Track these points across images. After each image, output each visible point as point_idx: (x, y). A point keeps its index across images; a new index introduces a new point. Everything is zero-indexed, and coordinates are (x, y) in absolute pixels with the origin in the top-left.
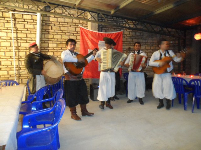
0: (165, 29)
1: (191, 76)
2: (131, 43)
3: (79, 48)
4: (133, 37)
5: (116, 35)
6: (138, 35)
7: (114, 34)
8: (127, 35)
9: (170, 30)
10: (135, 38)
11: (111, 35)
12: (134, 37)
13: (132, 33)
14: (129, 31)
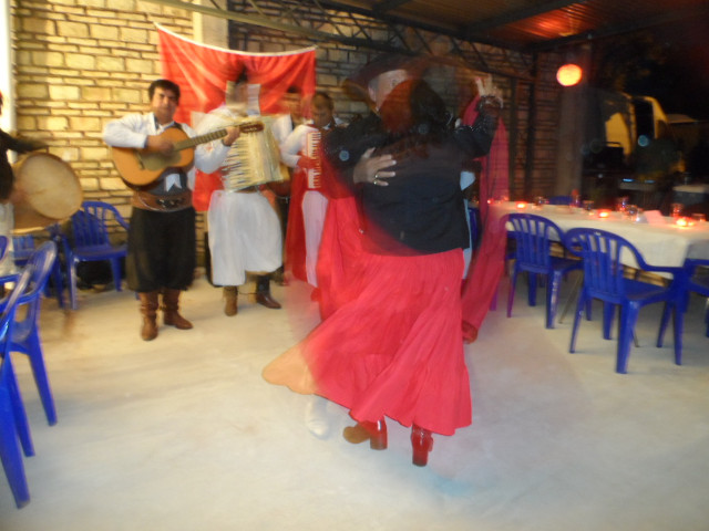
5: (290, 63)
7: (285, 59)
8: (338, 63)
11: (272, 61)
13: (357, 56)
14: (345, 50)
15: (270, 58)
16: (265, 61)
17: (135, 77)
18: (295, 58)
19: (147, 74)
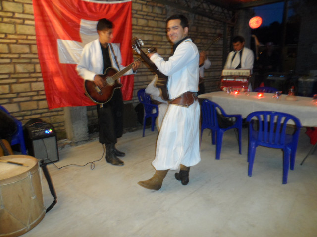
0: (205, 5)
1: (258, 94)
2: (146, 28)
3: (32, 35)
4: (148, 18)
5: (118, 9)
6: (157, 14)
7: (114, 6)
8: (137, 11)
9: (212, 7)
10: (152, 18)
11: (107, 7)
12: (149, 16)
13: (147, 8)
14: (141, 4)
15: (106, 5)
16: (103, 7)
17: (10, 15)
18: (121, 6)
19: (20, 13)
